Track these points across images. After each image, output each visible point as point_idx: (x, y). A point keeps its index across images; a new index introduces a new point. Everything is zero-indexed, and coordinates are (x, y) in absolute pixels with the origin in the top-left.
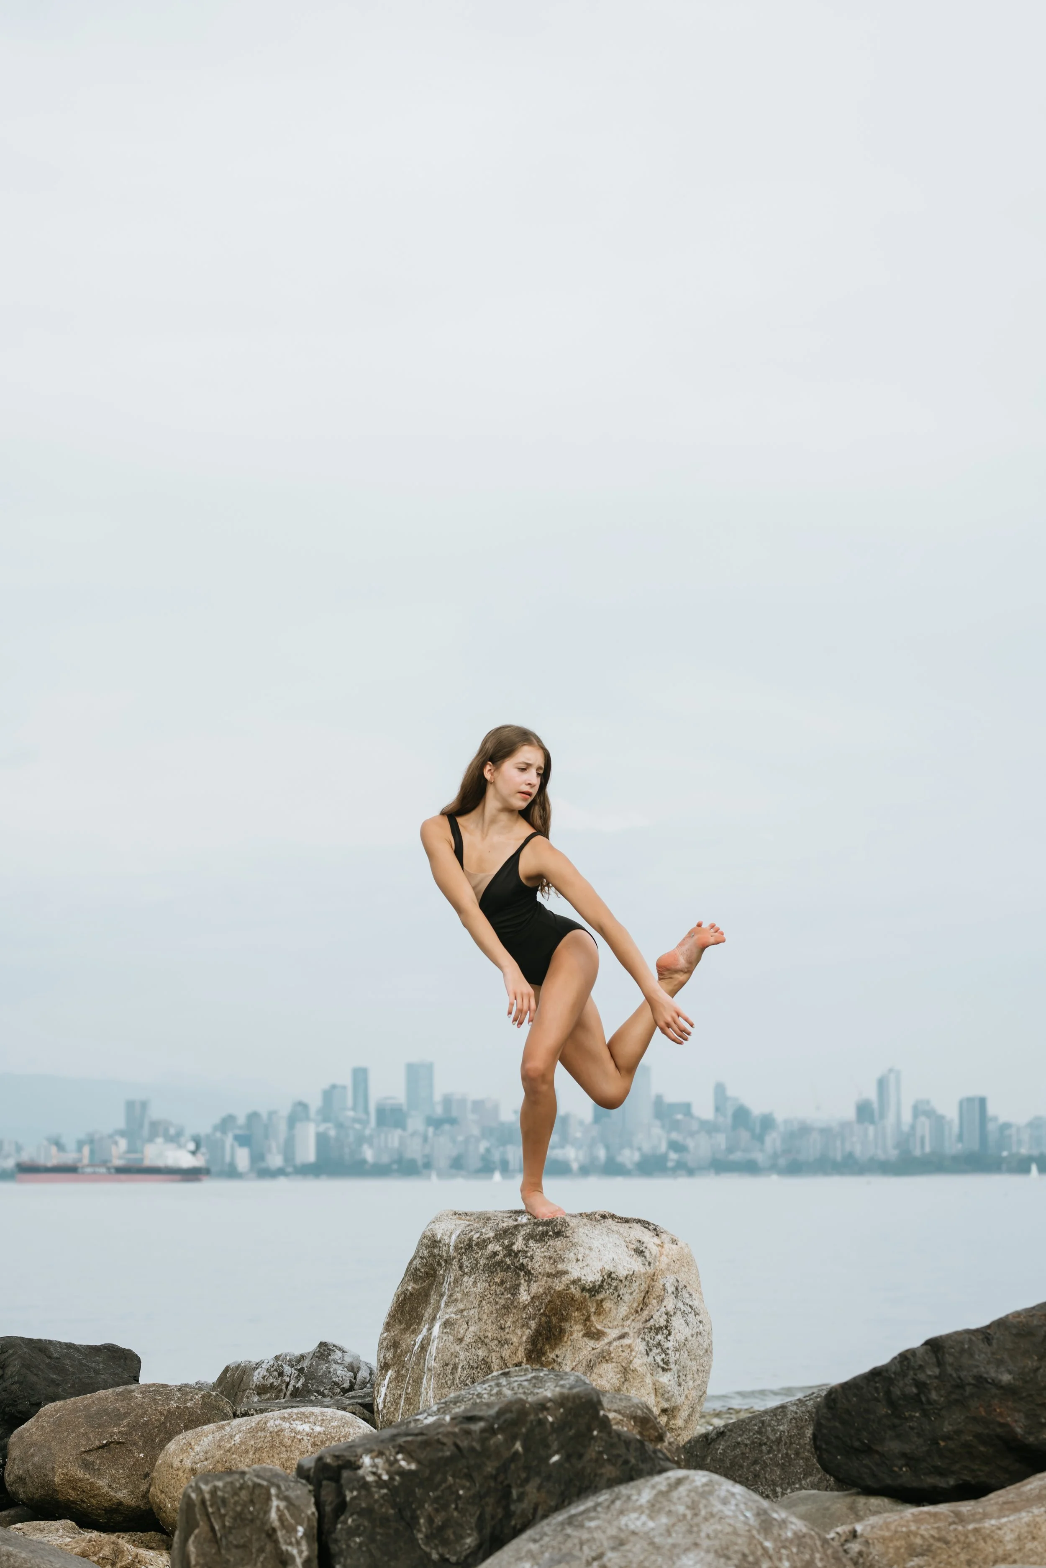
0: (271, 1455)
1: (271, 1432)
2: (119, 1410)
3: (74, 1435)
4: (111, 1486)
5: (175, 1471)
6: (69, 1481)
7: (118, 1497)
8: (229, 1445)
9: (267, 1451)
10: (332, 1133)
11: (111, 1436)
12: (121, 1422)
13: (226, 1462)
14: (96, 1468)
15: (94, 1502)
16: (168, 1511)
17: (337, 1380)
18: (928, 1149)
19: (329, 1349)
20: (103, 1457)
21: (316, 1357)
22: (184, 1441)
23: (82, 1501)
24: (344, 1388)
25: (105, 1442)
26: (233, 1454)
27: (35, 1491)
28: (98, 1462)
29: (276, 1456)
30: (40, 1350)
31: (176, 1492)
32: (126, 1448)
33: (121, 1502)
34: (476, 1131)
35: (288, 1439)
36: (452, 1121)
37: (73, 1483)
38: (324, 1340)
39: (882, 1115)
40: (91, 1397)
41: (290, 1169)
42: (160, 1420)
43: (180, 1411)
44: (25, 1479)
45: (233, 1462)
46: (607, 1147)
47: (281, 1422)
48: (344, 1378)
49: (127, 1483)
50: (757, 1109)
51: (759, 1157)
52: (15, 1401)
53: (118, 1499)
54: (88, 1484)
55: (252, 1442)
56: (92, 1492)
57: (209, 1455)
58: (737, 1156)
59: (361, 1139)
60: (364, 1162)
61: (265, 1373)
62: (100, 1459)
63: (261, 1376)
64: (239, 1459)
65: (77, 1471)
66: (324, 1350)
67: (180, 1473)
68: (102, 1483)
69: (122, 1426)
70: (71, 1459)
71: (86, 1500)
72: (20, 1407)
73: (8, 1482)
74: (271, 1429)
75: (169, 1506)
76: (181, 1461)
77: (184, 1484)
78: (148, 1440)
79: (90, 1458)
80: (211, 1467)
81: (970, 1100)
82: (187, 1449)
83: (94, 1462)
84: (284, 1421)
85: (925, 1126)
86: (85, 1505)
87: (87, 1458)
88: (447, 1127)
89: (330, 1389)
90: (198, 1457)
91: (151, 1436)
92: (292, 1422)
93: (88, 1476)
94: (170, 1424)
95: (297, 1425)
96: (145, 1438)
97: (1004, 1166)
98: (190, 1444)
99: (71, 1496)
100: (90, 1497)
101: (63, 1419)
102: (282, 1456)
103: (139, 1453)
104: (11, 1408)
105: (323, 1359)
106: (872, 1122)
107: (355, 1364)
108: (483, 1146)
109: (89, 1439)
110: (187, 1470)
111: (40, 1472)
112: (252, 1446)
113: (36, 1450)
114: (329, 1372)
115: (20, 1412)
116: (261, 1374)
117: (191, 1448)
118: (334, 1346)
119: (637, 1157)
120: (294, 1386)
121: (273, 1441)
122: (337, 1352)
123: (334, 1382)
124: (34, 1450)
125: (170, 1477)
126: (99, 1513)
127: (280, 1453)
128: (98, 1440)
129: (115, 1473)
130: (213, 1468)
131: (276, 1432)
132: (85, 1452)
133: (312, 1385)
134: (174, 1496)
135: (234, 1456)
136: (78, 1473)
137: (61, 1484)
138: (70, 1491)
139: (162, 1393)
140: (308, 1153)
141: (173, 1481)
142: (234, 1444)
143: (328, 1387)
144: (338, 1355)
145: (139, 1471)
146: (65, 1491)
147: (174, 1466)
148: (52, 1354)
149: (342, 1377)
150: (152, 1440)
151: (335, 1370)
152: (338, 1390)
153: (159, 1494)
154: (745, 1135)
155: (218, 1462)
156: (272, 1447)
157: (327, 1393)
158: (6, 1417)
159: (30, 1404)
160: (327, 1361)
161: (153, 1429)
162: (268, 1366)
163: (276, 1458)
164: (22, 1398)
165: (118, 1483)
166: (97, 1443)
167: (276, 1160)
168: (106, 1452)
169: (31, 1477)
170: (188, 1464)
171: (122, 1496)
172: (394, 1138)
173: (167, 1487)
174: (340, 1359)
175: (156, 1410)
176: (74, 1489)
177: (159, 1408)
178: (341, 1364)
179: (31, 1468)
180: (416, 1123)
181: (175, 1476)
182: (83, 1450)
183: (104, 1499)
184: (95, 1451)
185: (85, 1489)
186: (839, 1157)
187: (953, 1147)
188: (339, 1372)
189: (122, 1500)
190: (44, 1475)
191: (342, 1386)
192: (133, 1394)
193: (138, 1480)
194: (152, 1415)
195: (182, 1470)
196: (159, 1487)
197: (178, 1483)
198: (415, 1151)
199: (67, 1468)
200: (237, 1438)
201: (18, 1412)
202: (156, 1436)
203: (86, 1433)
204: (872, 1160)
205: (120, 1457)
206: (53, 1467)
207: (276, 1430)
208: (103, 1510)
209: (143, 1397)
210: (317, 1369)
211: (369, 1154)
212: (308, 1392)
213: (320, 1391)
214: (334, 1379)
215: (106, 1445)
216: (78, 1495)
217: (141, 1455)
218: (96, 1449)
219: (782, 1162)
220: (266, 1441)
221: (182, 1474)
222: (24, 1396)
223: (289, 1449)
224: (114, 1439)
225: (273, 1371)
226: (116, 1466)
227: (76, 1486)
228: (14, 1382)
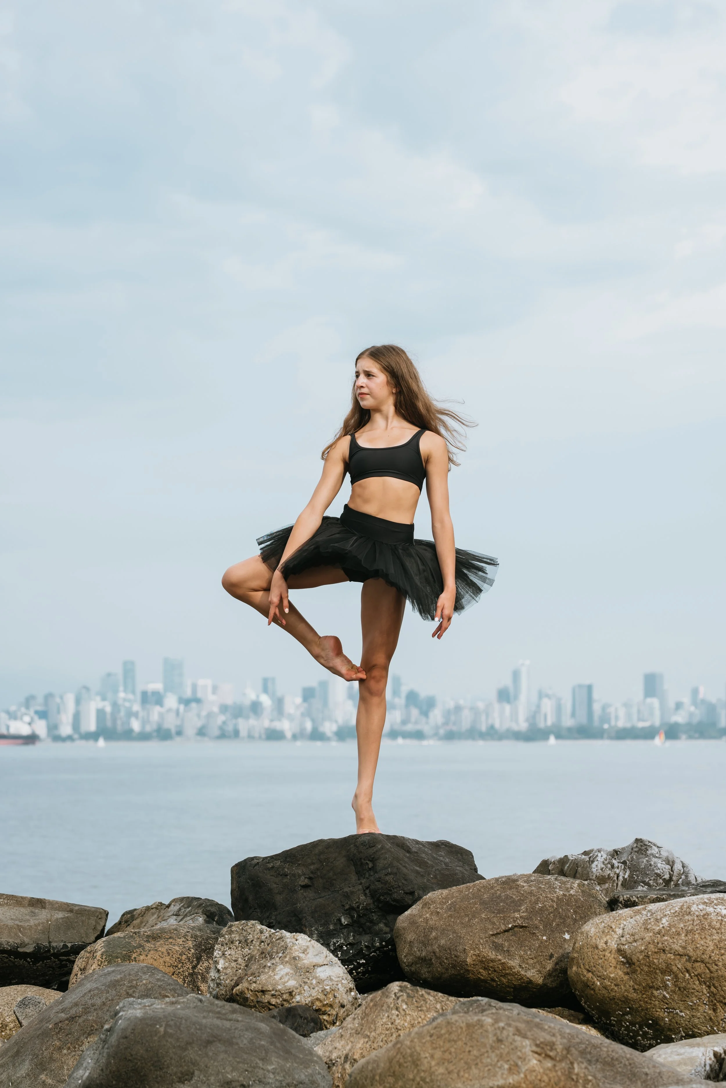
0: (703, 937)
1: (697, 916)
2: (512, 897)
3: (477, 920)
4: (521, 966)
5: (602, 951)
6: (481, 962)
7: (528, 976)
8: (658, 928)
9: (699, 934)
10: (108, 709)
11: (515, 921)
12: (519, 908)
13: (658, 943)
14: (505, 949)
15: (505, 980)
16: (597, 989)
17: (658, 872)
18: (549, 723)
19: (645, 845)
20: (511, 940)
21: (635, 852)
22: (603, 924)
23: (493, 980)
24: (665, 879)
25: (510, 926)
26: (664, 936)
27: (443, 971)
28: (506, 944)
29: (708, 938)
30: (398, 845)
31: (606, 971)
32: (529, 931)
33: (531, 980)
34: (216, 709)
35: (716, 922)
36: (198, 701)
37: (484, 963)
38: (639, 837)
39: (516, 697)
40: (474, 886)
41: (76, 736)
42: (553, 906)
43: (567, 898)
44: (431, 960)
45: (666, 943)
46: (313, 720)
47: (705, 907)
48: (664, 870)
49: (535, 963)
50: (423, 693)
51: (427, 729)
52: (390, 890)
53: (528, 978)
54: (500, 964)
55: (682, 925)
56: (503, 971)
57: (637, 937)
58: (409, 727)
59: (131, 714)
60: (131, 731)
61: (603, 866)
62: (508, 941)
63: (599, 868)
64: (671, 941)
65: (489, 952)
66: (641, 846)
67: (607, 954)
68: (514, 963)
69: (521, 911)
70: (482, 941)
71: (497, 979)
72: (395, 896)
73: (405, 963)
74: (697, 913)
75: (598, 983)
76: (606, 943)
77: (613, 964)
78: (547, 924)
79: (499, 940)
80: (643, 948)
81: (580, 686)
82: (608, 932)
83: (503, 944)
84: (707, 906)
85: (548, 706)
86: (495, 983)
87: (496, 941)
88: (194, 705)
89: (654, 880)
90: (624, 939)
91: (548, 920)
92: (715, 907)
93: (500, 957)
94: (562, 909)
95: (721, 909)
96: (544, 922)
97: (606, 735)
98: (611, 927)
99: (482, 975)
100: (501, 976)
101: (457, 906)
102: (714, 937)
103: (542, 936)
104: (386, 896)
105: (643, 854)
106: (508, 701)
107: (670, 859)
108: (221, 718)
109: (494, 923)
110: (614, 951)
111: (451, 953)
112: (682, 928)
113: (439, 934)
114: (651, 865)
115: (395, 900)
116: (599, 866)
117: (613, 931)
118: (649, 842)
119: (334, 728)
120: (624, 877)
121: (702, 924)
122: (654, 847)
123: (656, 873)
124: (436, 934)
125: (596, 957)
126: (508, 991)
127: (711, 935)
128: (504, 924)
129: (524, 954)
130: (645, 949)
131: (703, 916)
132: (493, 935)
133: (638, 877)
134: (604, 975)
135: (666, 938)
136: (490, 954)
137: (473, 964)
138: (481, 970)
139: (542, 882)
140: (91, 725)
141: (600, 961)
142: (663, 927)
143: (652, 878)
144: (654, 850)
145: (544, 952)
146: (477, 971)
147: (600, 947)
148: (410, 848)
149: (662, 869)
150: (550, 924)
151: (655, 863)
152: (661, 881)
153: (585, 973)
154: (415, 712)
155: (649, 943)
156: (703, 929)
157: (652, 883)
158: (380, 905)
159: (404, 893)
160: (647, 856)
161: (549, 914)
162: (602, 860)
163: (709, 939)
164: (396, 888)
165: (527, 964)
166: (503, 927)
167: (66, 730)
168: (512, 935)
169: (437, 958)
170: (613, 945)
171: (532, 975)
172: (155, 713)
173: (594, 966)
174: (657, 853)
175: (546, 897)
176: (485, 969)
177: (549, 896)
178: (659, 858)
179: (437, 950)
180: (171, 701)
181: (602, 957)
182: (491, 933)
183: (515, 978)
184: (502, 934)
185: (496, 969)
186: (484, 728)
187: (568, 722)
188: (659, 865)
189: (532, 979)
190: (456, 956)
191: (663, 877)
192: (519, 883)
193: (544, 960)
194: (545, 901)
195: (608, 951)
196: (584, 967)
197: (606, 962)
198: (171, 723)
199: (479, 950)
200: (664, 921)
201: (393, 901)
202: (553, 921)
203: (488, 918)
204: (508, 730)
205: (525, 940)
206: (465, 949)
207: (702, 914)
208: (512, 988)
209: (529, 886)
210: (639, 862)
211: (136, 726)
212: (635, 882)
213: (645, 881)
214: (656, 871)
215: (511, 929)
216: (489, 974)
217: (544, 938)
218: (502, 933)
219: (442, 732)
220: (695, 924)
221: (609, 955)
222: (399, 885)
223: (719, 931)
224: (518, 923)
225: (607, 864)
226: (523, 948)
227: (488, 966)
228: (388, 873)
